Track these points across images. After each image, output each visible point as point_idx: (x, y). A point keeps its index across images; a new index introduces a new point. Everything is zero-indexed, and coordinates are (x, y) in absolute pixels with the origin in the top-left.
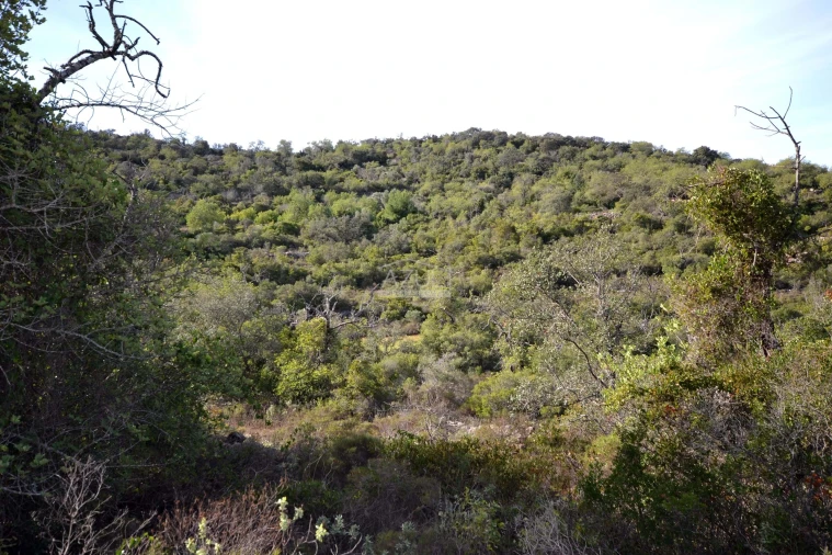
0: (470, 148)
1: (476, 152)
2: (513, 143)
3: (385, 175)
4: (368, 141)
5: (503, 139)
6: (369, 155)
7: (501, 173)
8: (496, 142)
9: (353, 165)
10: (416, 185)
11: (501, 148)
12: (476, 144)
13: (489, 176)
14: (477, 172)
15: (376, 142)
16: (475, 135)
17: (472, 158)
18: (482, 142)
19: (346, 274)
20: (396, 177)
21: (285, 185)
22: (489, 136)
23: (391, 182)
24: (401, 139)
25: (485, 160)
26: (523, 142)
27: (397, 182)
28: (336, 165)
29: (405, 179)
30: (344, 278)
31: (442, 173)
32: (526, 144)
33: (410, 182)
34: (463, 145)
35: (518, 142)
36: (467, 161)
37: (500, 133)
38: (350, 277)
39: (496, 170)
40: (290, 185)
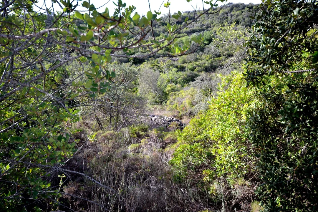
0: (229, 11)
1: (232, 13)
2: (248, 8)
3: (196, 26)
4: (186, 12)
5: (244, 7)
7: (246, 21)
8: (241, 8)
9: (182, 22)
10: (210, 29)
11: (243, 10)
12: (232, 10)
13: (241, 23)
15: (189, 12)
16: (231, 5)
17: (232, 16)
18: (234, 8)
19: (201, 66)
20: (201, 26)
21: (158, 32)
22: (237, 6)
23: (199, 28)
24: (199, 10)
25: (237, 16)
26: (253, 7)
27: (202, 28)
28: (175, 23)
29: (204, 27)
30: (200, 68)
31: (220, 23)
32: (254, 8)
33: (207, 28)
34: (226, 10)
35: (250, 7)
36: (229, 17)
37: (242, 4)
38: (203, 68)
40: (160, 32)
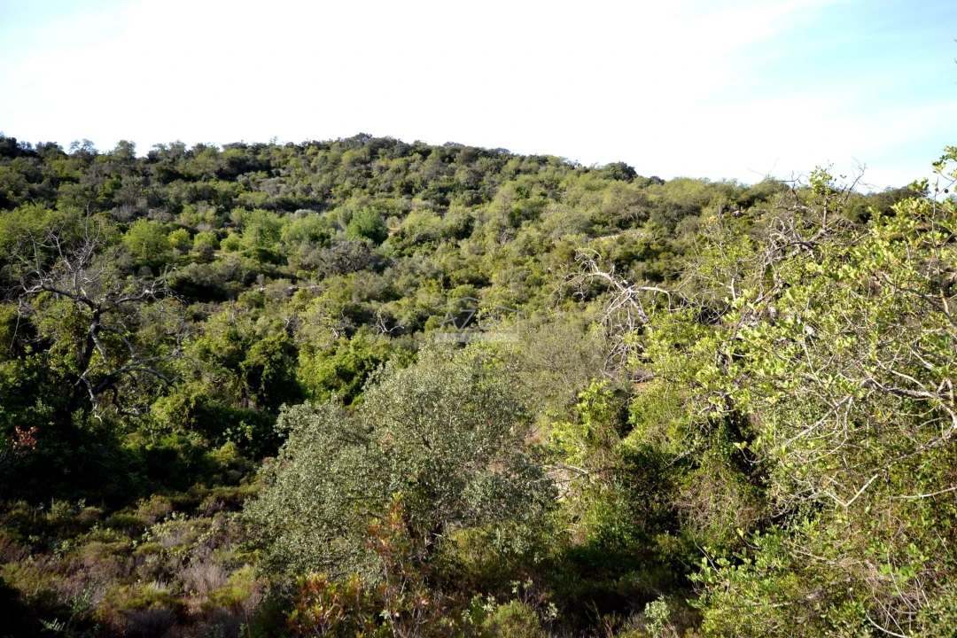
0: (367, 157)
4: (232, 146)
5: (405, 148)
6: (250, 162)
9: (235, 175)
11: (408, 158)
12: (373, 153)
14: (402, 186)
15: (243, 147)
16: (368, 142)
18: (380, 151)
22: (385, 145)
26: (428, 151)
27: (310, 197)
28: (212, 174)
34: (361, 153)
35: (423, 151)
39: (424, 184)
